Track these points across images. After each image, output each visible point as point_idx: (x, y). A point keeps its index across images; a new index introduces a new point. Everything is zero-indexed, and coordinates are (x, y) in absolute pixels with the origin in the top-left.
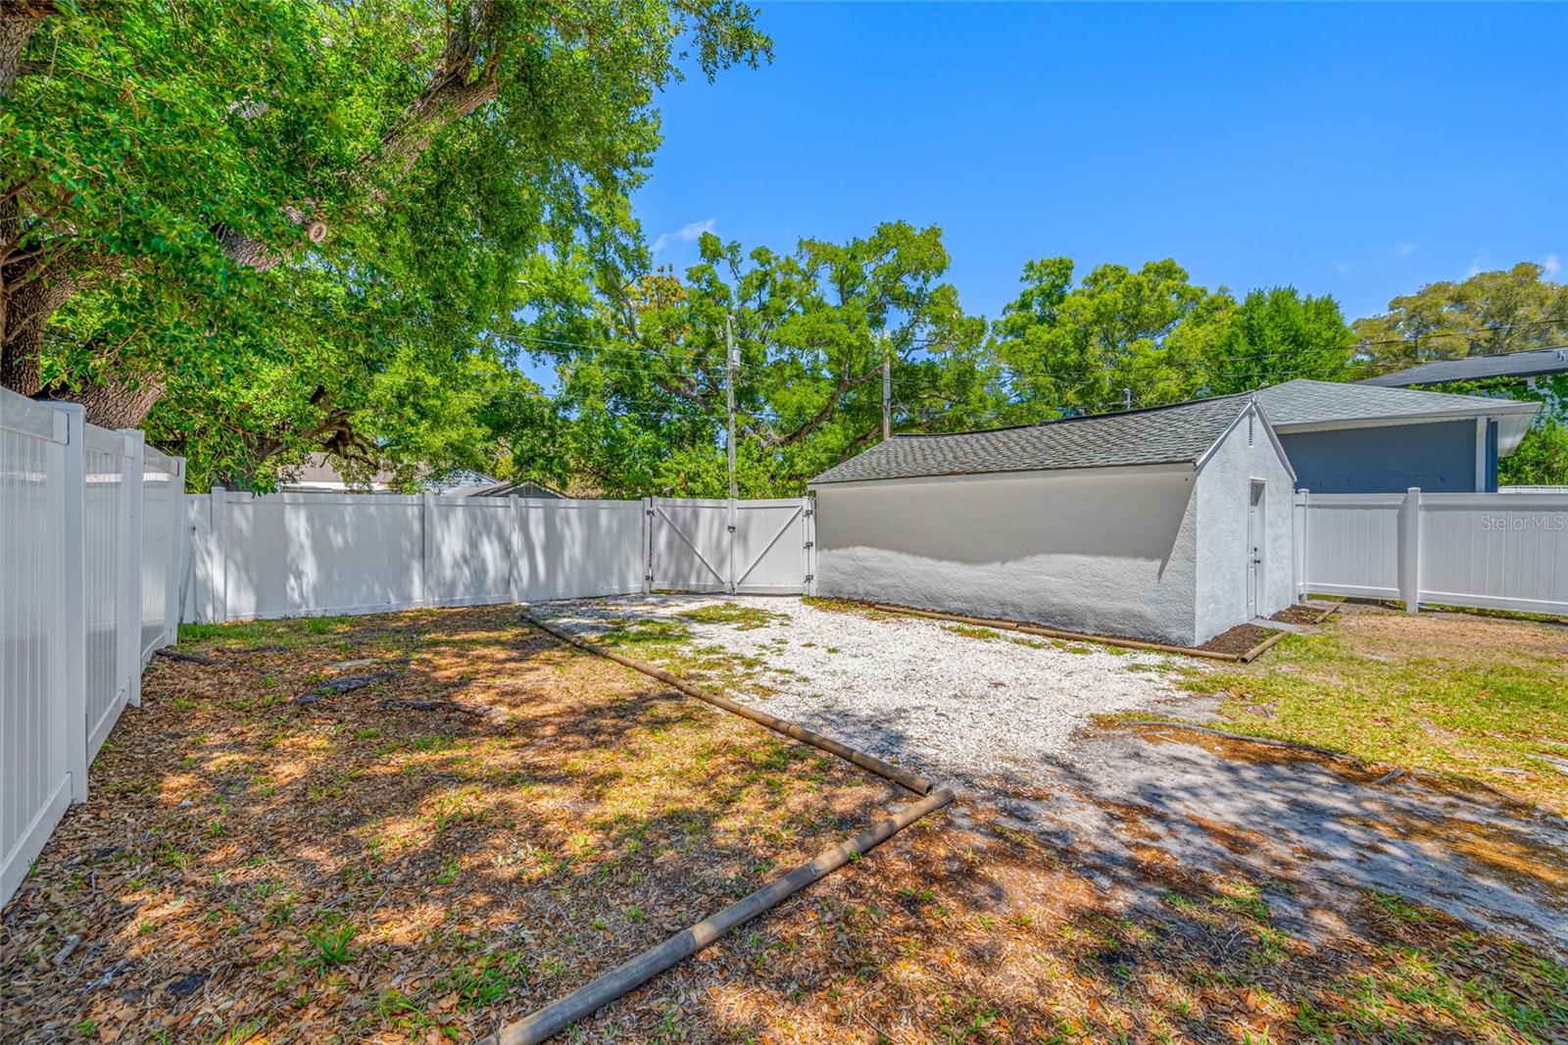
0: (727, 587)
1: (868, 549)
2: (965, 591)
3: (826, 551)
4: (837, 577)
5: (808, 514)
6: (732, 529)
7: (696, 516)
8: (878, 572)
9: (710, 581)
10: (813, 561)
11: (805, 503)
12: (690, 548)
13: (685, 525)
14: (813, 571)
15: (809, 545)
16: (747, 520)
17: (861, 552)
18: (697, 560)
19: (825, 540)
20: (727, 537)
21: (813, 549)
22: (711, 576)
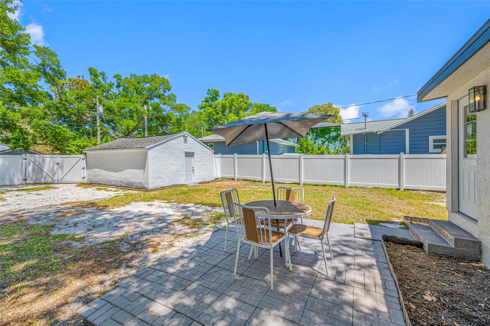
0: (56, 182)
1: (97, 169)
2: (115, 179)
3: (89, 170)
4: (91, 177)
5: (83, 159)
6: (58, 164)
7: (44, 161)
8: (99, 175)
9: (50, 180)
10: (85, 173)
11: (82, 156)
12: (42, 171)
13: (39, 163)
14: (85, 176)
15: (83, 168)
16: (63, 162)
17: (96, 170)
18: (44, 174)
19: (89, 167)
20: (56, 167)
21: (85, 169)
22: (50, 178)
